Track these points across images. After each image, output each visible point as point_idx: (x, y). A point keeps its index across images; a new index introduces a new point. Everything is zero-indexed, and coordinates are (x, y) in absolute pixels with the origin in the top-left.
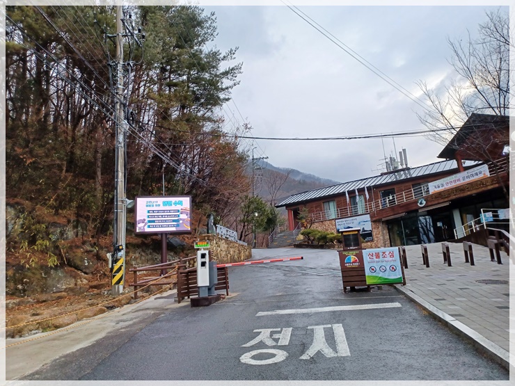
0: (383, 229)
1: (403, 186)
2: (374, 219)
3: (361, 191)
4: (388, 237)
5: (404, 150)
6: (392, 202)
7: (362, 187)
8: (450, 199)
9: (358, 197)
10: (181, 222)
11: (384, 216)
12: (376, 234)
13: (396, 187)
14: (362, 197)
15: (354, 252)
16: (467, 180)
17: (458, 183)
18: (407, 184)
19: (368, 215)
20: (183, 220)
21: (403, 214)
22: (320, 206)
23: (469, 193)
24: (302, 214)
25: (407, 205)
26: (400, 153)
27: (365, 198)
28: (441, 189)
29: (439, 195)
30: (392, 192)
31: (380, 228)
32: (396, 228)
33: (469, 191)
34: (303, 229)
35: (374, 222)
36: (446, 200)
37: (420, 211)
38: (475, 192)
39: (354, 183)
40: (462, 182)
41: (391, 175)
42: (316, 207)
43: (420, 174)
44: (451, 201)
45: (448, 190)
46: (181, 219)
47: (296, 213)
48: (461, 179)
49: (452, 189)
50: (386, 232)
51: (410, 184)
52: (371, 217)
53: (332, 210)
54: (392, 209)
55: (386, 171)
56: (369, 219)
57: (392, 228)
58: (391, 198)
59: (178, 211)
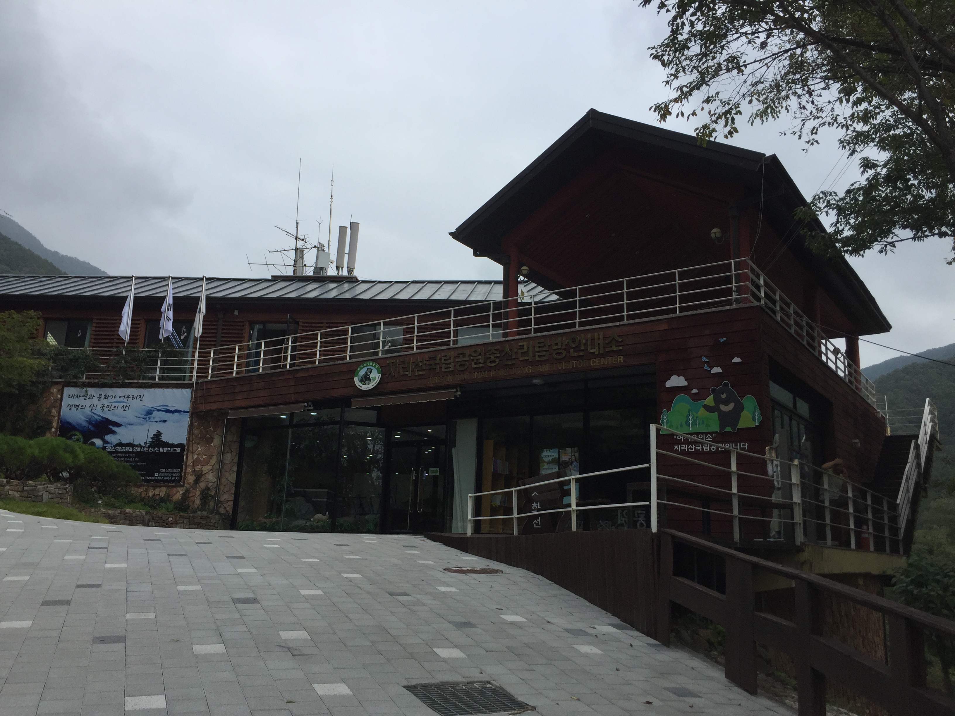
0: (225, 446)
1: (324, 320)
2: (203, 408)
4: (232, 477)
5: (354, 226)
8: (460, 379)
11: (239, 402)
12: (196, 462)
13: (303, 320)
19: (187, 393)
21: (300, 407)
25: (322, 377)
26: (342, 229)
31: (217, 441)
32: (265, 452)
33: (528, 363)
35: (200, 417)
36: (450, 380)
37: (356, 403)
38: (544, 369)
41: (301, 284)
44: (461, 386)
49: (476, 348)
50: (231, 458)
52: (195, 401)
54: (272, 382)
55: (290, 272)
57: (255, 447)
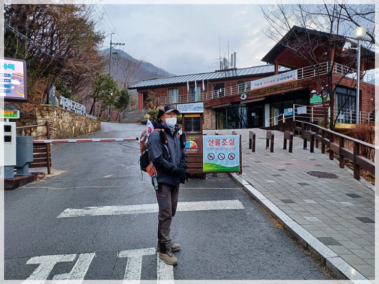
0: (212, 115)
1: (230, 82)
2: (207, 106)
3: (199, 83)
4: (215, 121)
5: (235, 53)
6: (221, 94)
7: (200, 79)
8: (265, 95)
9: (196, 87)
10: (13, 88)
11: (214, 104)
12: (206, 118)
13: (225, 82)
14: (199, 88)
15: (194, 138)
16: (281, 82)
17: (273, 84)
18: (233, 81)
19: (202, 103)
20: (16, 86)
21: (229, 104)
22: (165, 92)
23: (280, 92)
24: (150, 97)
25: (233, 97)
26: (232, 55)
27: (202, 89)
28: (260, 87)
29: (258, 92)
30: (222, 86)
31: (210, 113)
32: (222, 115)
33: (280, 90)
34: (150, 110)
35: (206, 108)
36: (262, 96)
37: (241, 103)
38: (284, 91)
39: (195, 76)
40: (276, 83)
41: (223, 72)
42: (162, 93)
43: (245, 74)
44: (265, 97)
45: (265, 88)
46: (13, 85)
47: (145, 96)
48: (276, 80)
49: (268, 88)
50: (214, 117)
51: (236, 81)
52: (204, 105)
53: (174, 96)
54: (221, 99)
55: (219, 69)
56: (203, 106)
57: (219, 114)
58: (221, 91)
59: (9, 75)
